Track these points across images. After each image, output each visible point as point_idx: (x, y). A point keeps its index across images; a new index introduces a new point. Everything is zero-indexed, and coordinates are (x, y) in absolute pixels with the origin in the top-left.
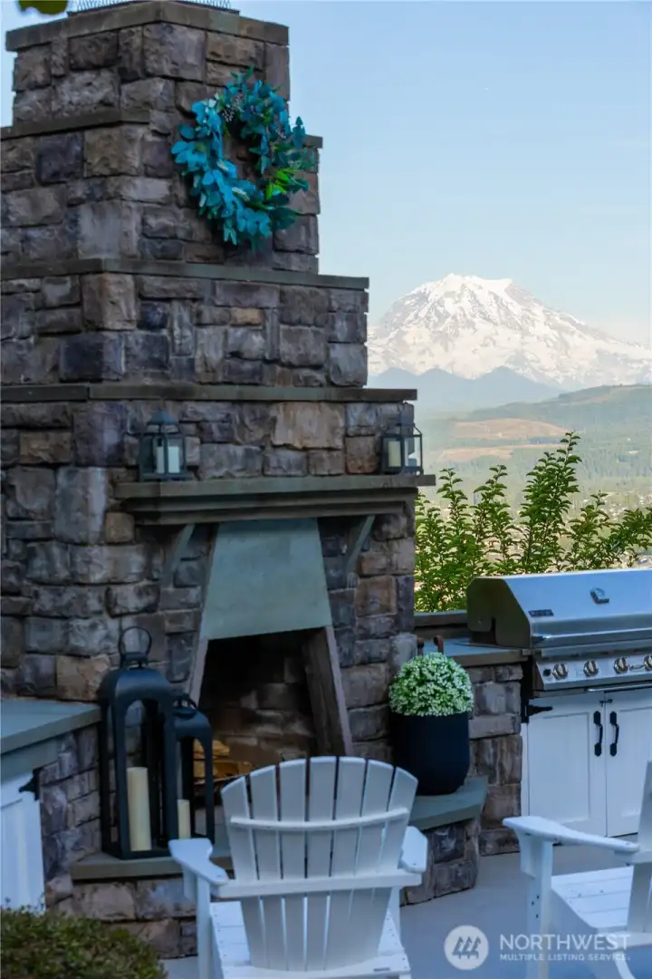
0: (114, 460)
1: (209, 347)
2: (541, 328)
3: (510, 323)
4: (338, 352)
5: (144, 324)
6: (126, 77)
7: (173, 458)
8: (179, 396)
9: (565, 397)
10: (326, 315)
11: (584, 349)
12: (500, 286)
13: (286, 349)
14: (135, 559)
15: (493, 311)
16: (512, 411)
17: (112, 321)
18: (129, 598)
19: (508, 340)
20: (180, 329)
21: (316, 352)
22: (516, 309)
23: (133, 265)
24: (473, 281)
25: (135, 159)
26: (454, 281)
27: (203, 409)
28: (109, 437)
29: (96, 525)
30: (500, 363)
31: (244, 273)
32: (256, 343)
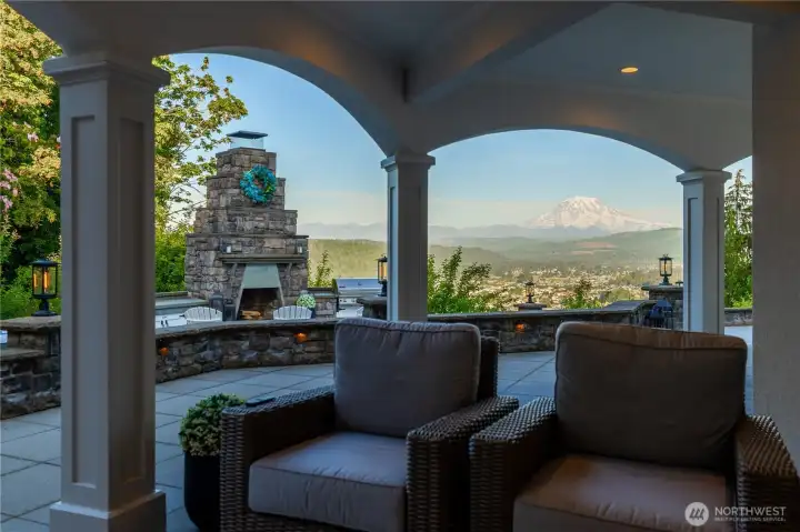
0: (217, 249)
1: (248, 226)
2: (606, 213)
3: (596, 211)
4: (287, 227)
5: (229, 221)
6: (233, 166)
7: (229, 249)
8: (237, 236)
9: (613, 235)
10: (283, 219)
11: (620, 220)
12: (593, 200)
13: (271, 226)
14: (223, 271)
15: (591, 207)
16: (596, 240)
17: (221, 220)
18: (221, 279)
19: (596, 217)
20: (239, 222)
21: (280, 227)
22: (598, 207)
23: (227, 208)
24: (584, 198)
25: (229, 184)
26: (577, 198)
27: (243, 239)
28: (216, 245)
29: (211, 263)
30: (592, 224)
31: (260, 210)
32: (262, 224)
